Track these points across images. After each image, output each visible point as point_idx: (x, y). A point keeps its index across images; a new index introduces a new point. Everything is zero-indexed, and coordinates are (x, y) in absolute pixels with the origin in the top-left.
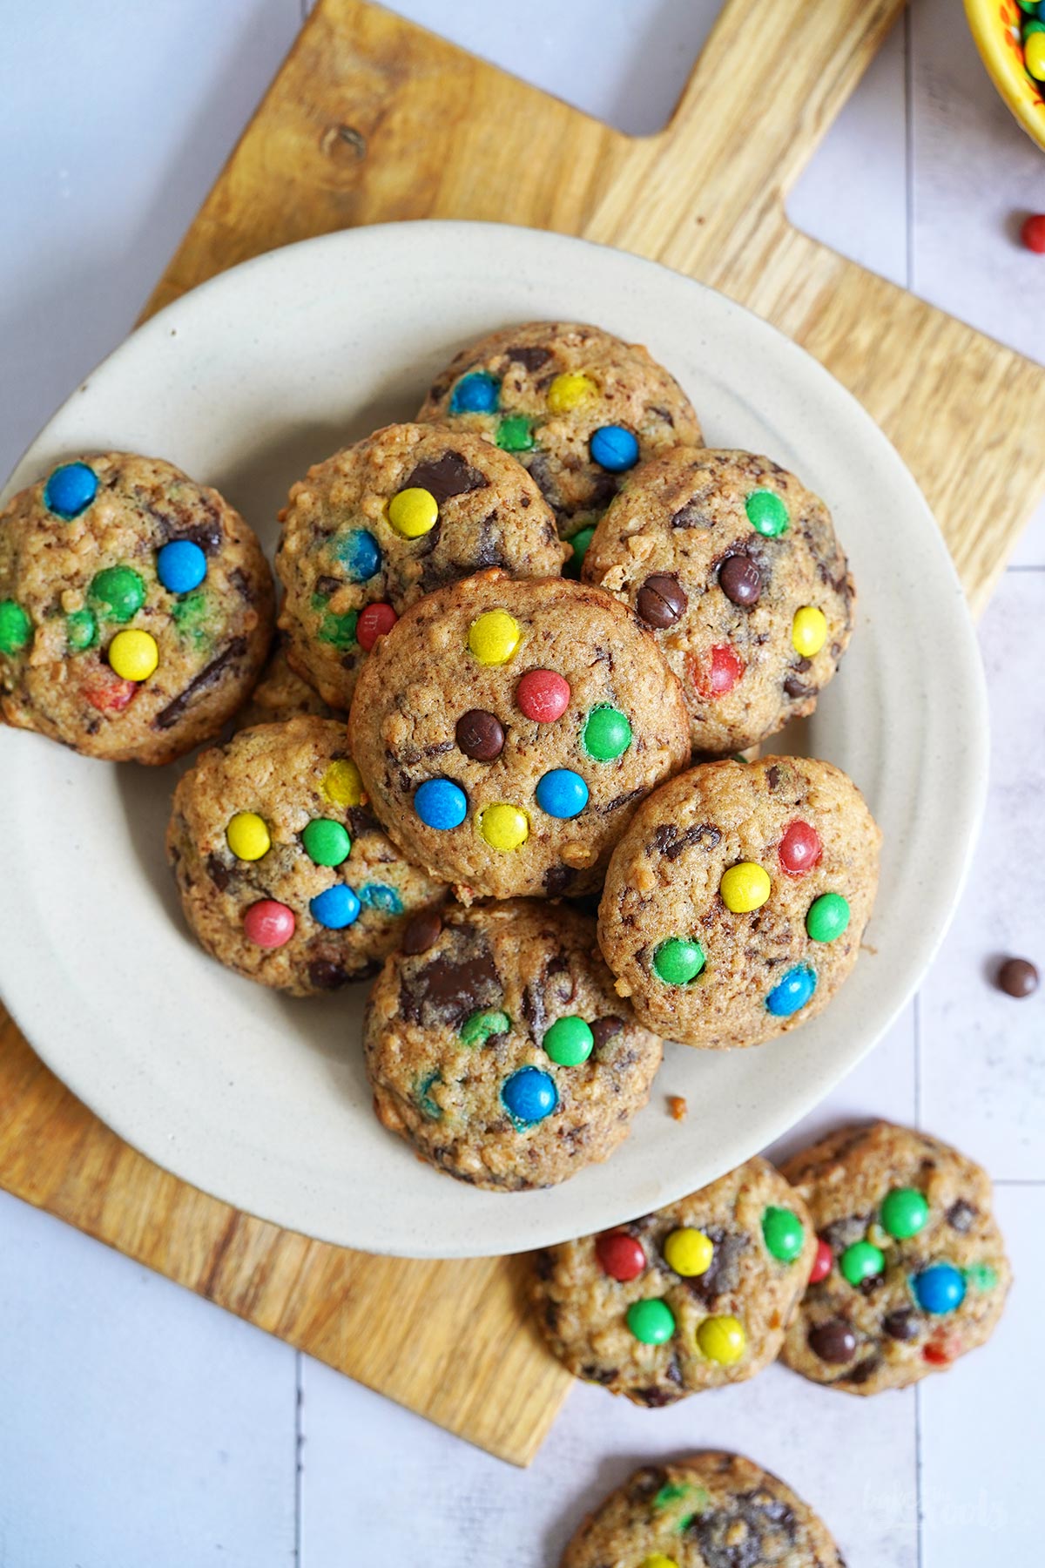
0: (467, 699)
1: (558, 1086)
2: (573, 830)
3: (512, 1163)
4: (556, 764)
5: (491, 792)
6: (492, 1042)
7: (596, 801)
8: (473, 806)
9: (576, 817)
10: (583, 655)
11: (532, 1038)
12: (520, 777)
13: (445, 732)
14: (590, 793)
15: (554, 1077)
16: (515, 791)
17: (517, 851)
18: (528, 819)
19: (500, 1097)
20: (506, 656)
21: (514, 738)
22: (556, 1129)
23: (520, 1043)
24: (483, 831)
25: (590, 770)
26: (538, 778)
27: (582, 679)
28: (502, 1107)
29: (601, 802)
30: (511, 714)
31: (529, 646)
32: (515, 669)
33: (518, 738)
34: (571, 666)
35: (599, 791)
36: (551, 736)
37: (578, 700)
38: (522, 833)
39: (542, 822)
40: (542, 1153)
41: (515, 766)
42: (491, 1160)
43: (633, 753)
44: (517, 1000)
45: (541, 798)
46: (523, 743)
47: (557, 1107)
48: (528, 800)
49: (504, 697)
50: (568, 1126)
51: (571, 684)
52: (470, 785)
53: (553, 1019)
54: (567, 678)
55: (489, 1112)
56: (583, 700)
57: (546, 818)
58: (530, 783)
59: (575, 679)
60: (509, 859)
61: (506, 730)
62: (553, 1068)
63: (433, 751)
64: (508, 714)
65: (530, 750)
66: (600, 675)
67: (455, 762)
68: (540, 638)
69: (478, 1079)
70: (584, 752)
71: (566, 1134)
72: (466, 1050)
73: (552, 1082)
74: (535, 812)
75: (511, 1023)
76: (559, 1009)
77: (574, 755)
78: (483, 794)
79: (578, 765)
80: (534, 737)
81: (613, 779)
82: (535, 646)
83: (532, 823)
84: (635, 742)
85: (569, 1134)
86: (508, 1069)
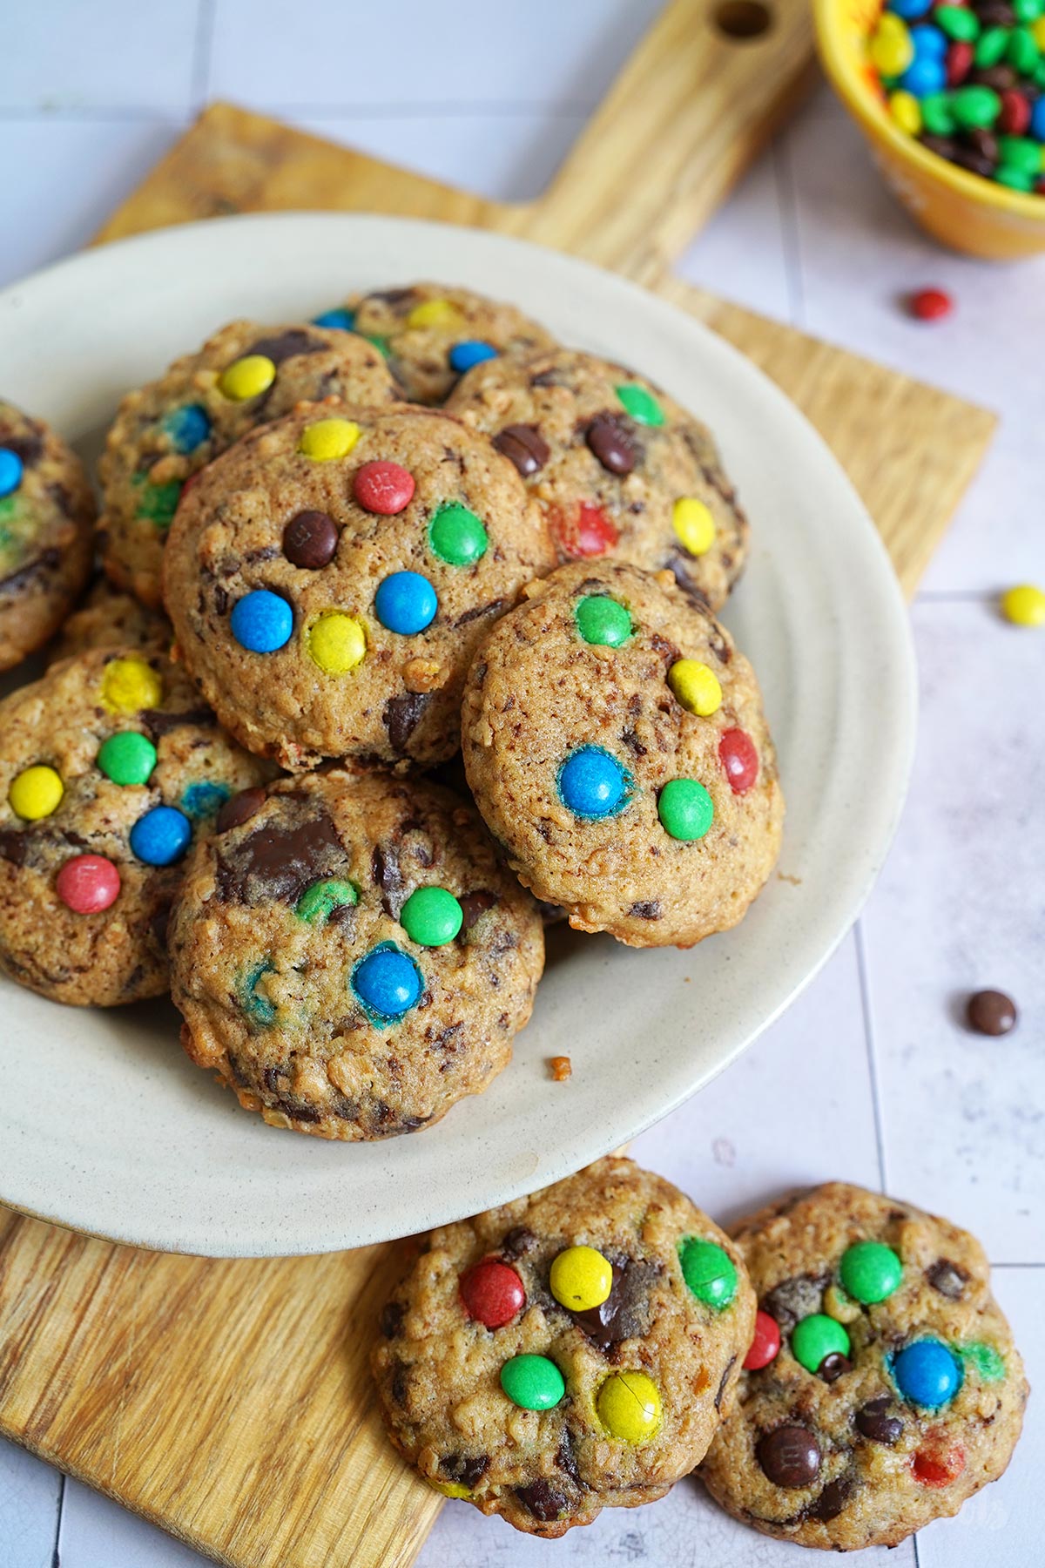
0: (296, 499)
1: (423, 971)
2: (418, 645)
3: (368, 1077)
4: (399, 565)
5: (320, 597)
6: (336, 916)
7: (445, 611)
8: (300, 618)
9: (423, 632)
10: (429, 453)
11: (387, 909)
12: (356, 577)
13: (270, 536)
14: (440, 604)
15: (416, 959)
16: (350, 594)
17: (352, 674)
18: (365, 632)
19: (349, 986)
20: (343, 451)
21: (349, 534)
22: (423, 1031)
23: (373, 917)
24: (311, 647)
25: (438, 573)
26: (376, 581)
27: (428, 473)
28: (352, 998)
29: (453, 613)
30: (346, 510)
31: (370, 443)
32: (352, 462)
33: (355, 534)
34: (415, 461)
35: (451, 600)
36: (392, 529)
37: (423, 494)
38: (359, 650)
39: (382, 640)
40: (405, 1063)
41: (349, 565)
42: (341, 1074)
43: (489, 557)
44: (366, 861)
45: (382, 610)
46: (359, 538)
47: (424, 998)
48: (365, 606)
49: (338, 490)
50: (437, 1025)
51: (415, 480)
52: (296, 588)
53: (412, 884)
54: (412, 473)
55: (336, 1007)
56: (430, 494)
57: (386, 633)
58: (367, 587)
59: (420, 473)
60: (342, 684)
61: (340, 529)
62: (415, 951)
63: (255, 556)
64: (344, 509)
65: (368, 544)
66: (449, 473)
67: (279, 569)
68: (381, 434)
69: (321, 966)
70: (430, 551)
71: (434, 1037)
72: (304, 927)
73: (415, 966)
74: (372, 624)
75: (359, 892)
76: (417, 875)
77: (419, 554)
78: (312, 598)
79: (425, 568)
80: (372, 532)
81: (466, 586)
82: (375, 441)
83: (369, 636)
84: (491, 550)
85: (440, 1038)
86: (359, 949)
